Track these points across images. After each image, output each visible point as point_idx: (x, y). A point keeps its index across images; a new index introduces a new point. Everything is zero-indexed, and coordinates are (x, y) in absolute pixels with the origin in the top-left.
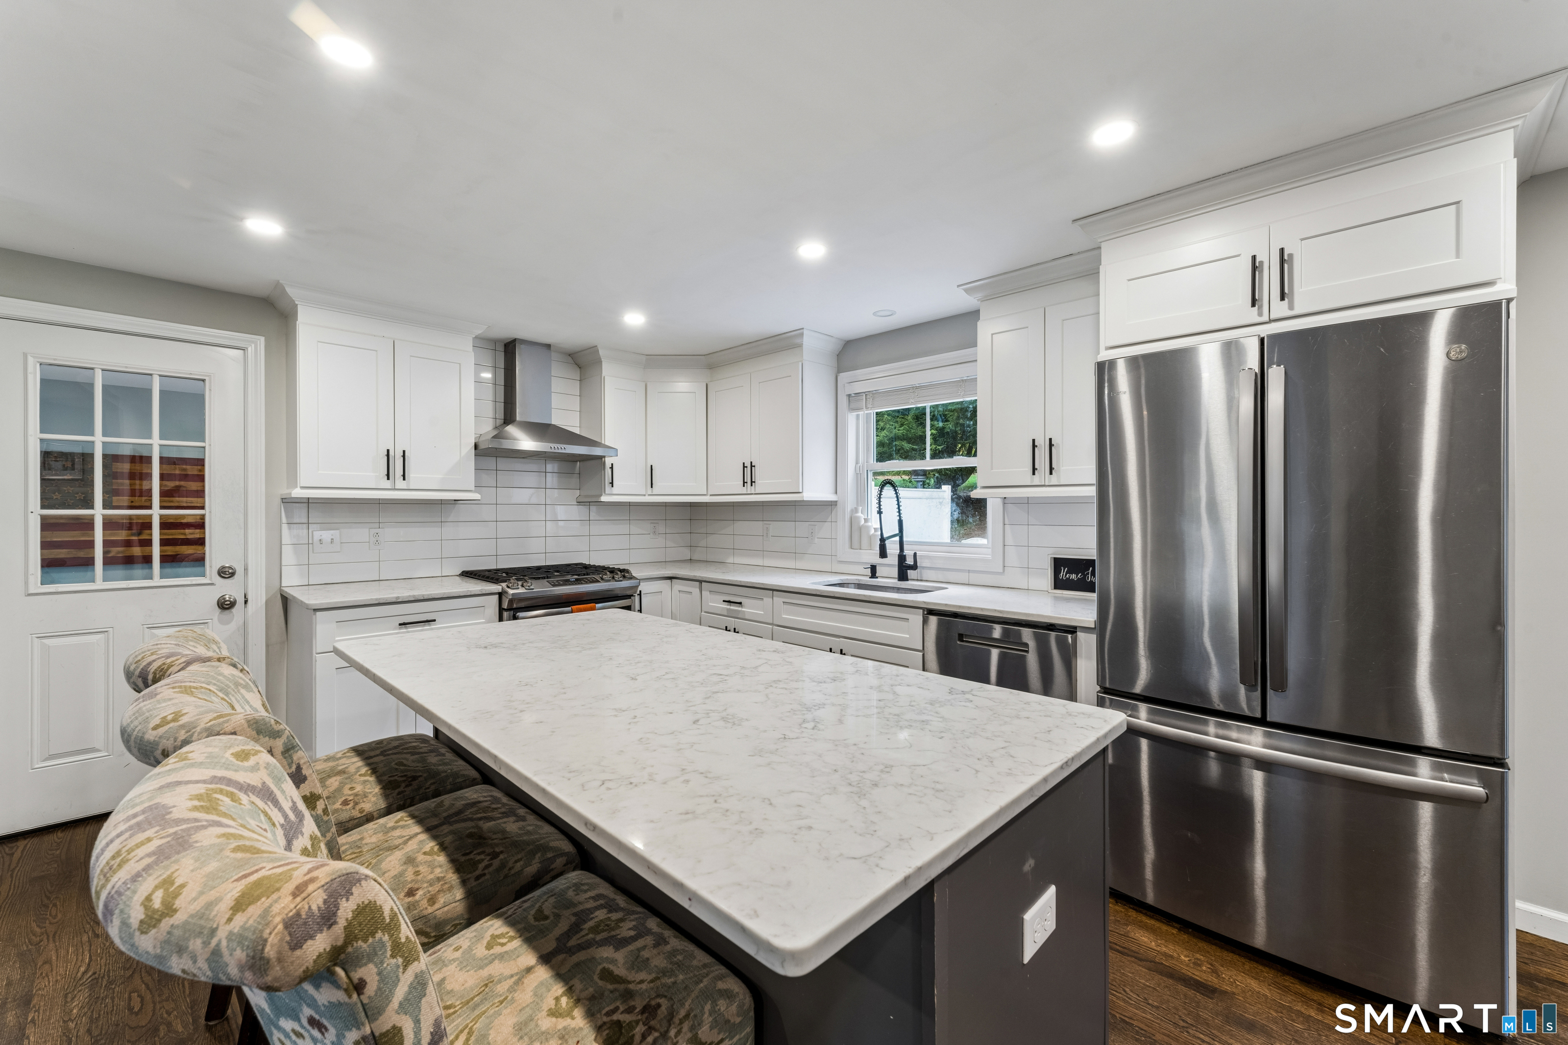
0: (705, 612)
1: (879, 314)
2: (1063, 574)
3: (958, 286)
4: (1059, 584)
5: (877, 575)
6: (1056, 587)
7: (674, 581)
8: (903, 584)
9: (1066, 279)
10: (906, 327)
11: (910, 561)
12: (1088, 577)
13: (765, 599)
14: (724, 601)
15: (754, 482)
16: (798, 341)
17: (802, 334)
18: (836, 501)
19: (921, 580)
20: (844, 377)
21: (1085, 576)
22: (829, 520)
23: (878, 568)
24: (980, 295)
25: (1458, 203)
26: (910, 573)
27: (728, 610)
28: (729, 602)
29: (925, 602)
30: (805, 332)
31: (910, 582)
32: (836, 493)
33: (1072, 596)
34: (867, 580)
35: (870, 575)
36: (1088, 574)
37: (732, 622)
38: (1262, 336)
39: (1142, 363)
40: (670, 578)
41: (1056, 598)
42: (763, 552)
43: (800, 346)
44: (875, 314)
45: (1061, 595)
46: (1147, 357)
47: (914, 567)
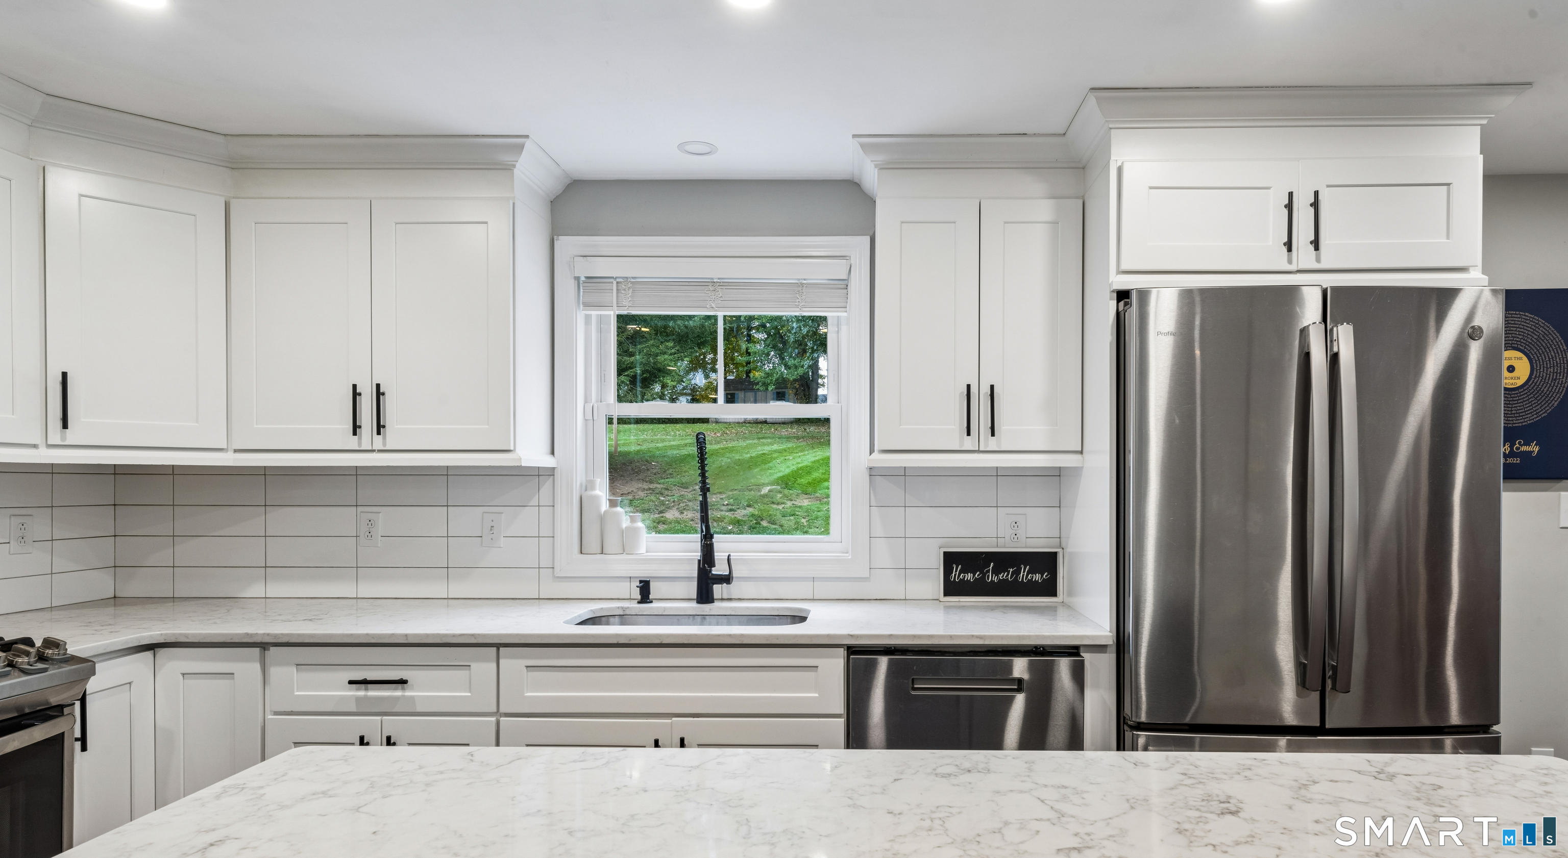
0: (276, 713)
1: (689, 148)
2: (955, 575)
3: (854, 136)
4: (952, 589)
5: (651, 597)
6: (947, 593)
7: (162, 652)
8: (706, 608)
9: (1006, 166)
10: (725, 180)
11: (719, 569)
12: (989, 576)
13: (474, 666)
14: (351, 682)
15: (384, 427)
16: (506, 158)
17: (521, 147)
18: (554, 469)
19: (730, 599)
20: (567, 245)
21: (984, 575)
22: (535, 502)
23: (653, 585)
24: (880, 158)
25: (1448, 185)
26: (717, 589)
27: (358, 699)
28: (365, 682)
29: (851, 636)
30: (528, 144)
31: (717, 604)
32: (553, 453)
33: (972, 604)
34: (634, 607)
35: (639, 597)
36: (988, 571)
37: (370, 725)
38: (1324, 286)
39: (1198, 299)
40: (151, 647)
41: (947, 608)
42: (357, 570)
43: (508, 168)
44: (681, 147)
45: (957, 604)
46: (1205, 292)
47: (726, 579)
